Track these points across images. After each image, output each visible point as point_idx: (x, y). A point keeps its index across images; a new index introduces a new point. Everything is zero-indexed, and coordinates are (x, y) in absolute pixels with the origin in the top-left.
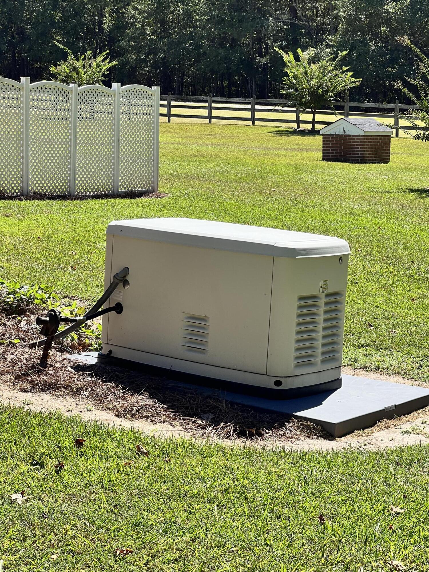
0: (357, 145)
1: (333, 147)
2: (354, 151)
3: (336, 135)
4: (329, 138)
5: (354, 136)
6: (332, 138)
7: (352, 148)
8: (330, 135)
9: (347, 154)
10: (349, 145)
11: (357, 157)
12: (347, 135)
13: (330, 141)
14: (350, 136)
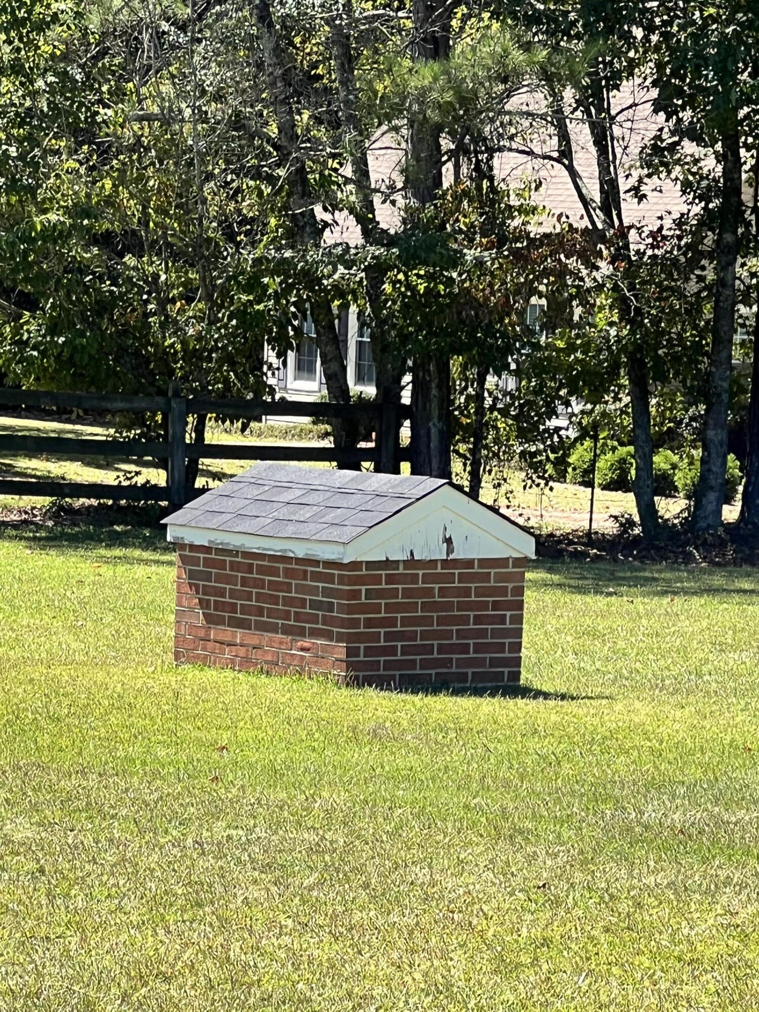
0: (496, 606)
1: (392, 622)
2: (482, 633)
3: (412, 563)
4: (377, 580)
5: (484, 562)
6: (390, 579)
7: (478, 620)
8: (387, 564)
9: (452, 649)
10: (461, 606)
11: (494, 662)
12: (456, 563)
13: (380, 594)
14: (469, 563)
